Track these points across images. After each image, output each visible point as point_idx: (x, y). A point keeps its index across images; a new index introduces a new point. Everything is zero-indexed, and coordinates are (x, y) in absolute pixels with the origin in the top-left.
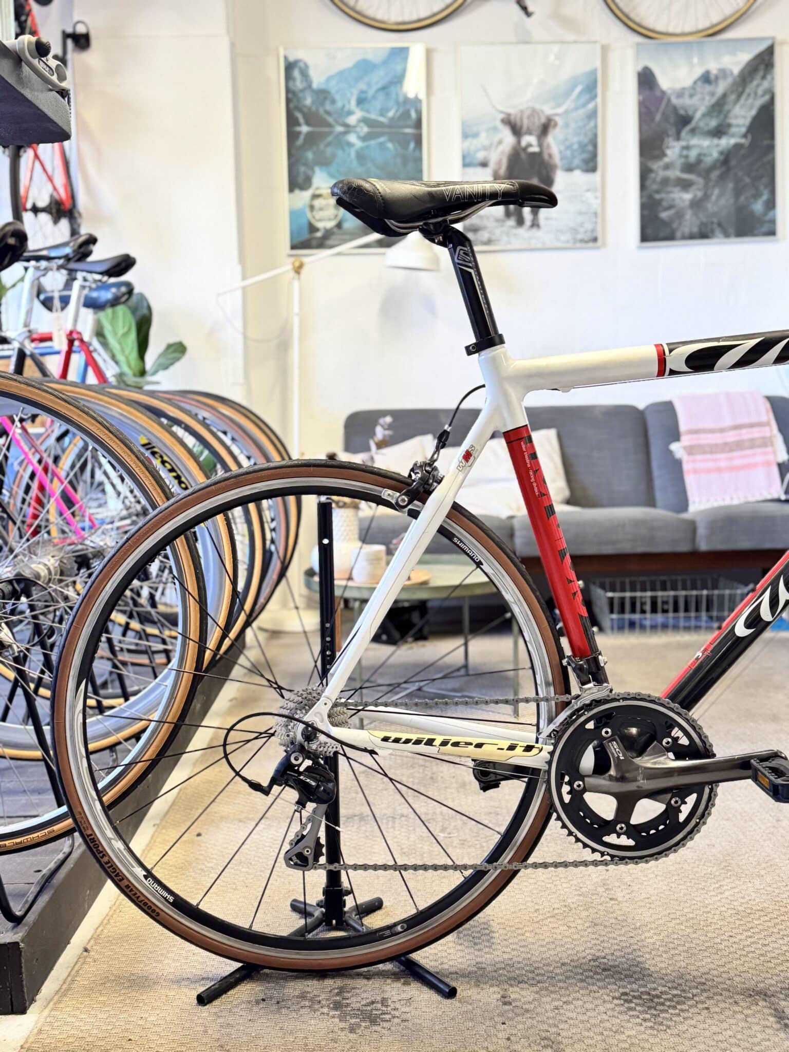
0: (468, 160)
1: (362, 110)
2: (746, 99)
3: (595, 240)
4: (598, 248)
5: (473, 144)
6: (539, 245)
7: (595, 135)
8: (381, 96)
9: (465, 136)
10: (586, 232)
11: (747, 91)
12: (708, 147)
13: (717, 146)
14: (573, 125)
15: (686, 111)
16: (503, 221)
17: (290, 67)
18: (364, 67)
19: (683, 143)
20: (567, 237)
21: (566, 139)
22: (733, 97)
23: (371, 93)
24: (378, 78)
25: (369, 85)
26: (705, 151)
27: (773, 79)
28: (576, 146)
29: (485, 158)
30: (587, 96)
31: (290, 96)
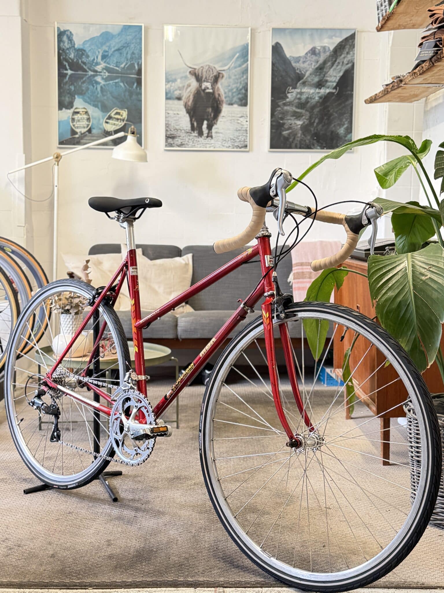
0: (169, 95)
1: (105, 62)
2: (337, 66)
3: (246, 146)
4: (248, 152)
5: (174, 86)
6: (212, 149)
7: (247, 84)
8: (117, 54)
9: (168, 81)
10: (240, 141)
11: (338, 61)
12: (313, 93)
13: (319, 93)
14: (233, 77)
15: (300, 71)
16: (191, 133)
17: (61, 34)
18: (106, 37)
19: (299, 91)
20: (230, 144)
21: (229, 86)
22: (329, 64)
23: (110, 52)
24: (114, 44)
25: (109, 47)
26: (312, 96)
27: (354, 54)
28: (235, 90)
29: (180, 94)
30: (242, 60)
31: (61, 51)
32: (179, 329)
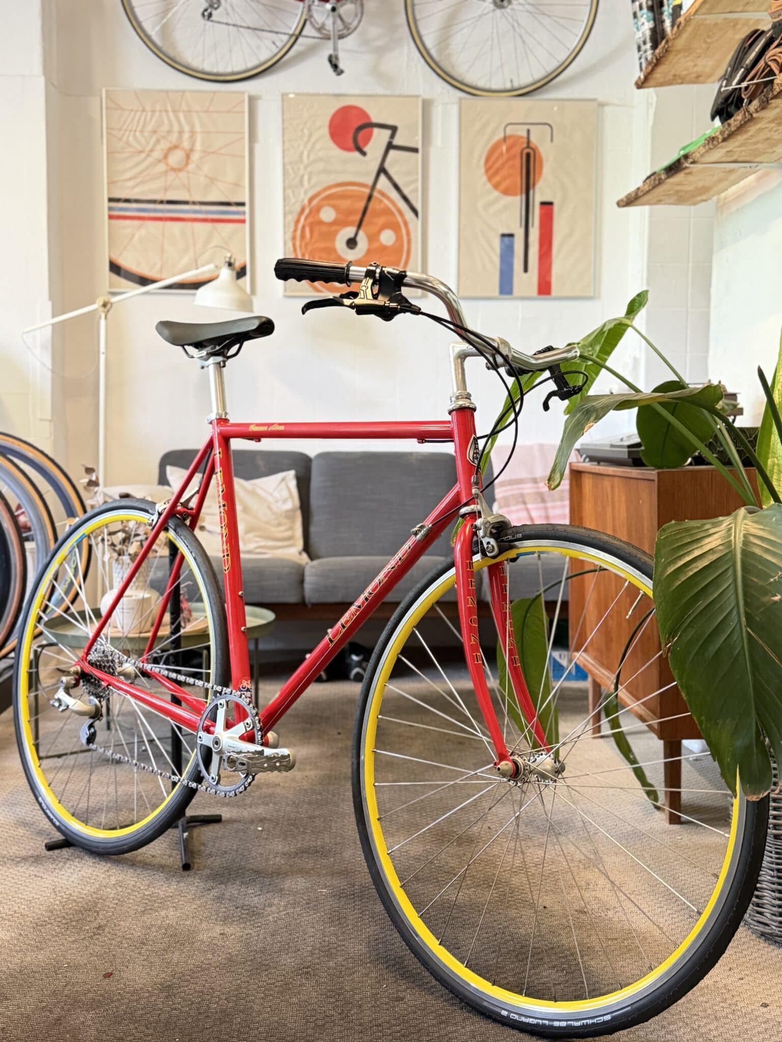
32: (307, 586)
